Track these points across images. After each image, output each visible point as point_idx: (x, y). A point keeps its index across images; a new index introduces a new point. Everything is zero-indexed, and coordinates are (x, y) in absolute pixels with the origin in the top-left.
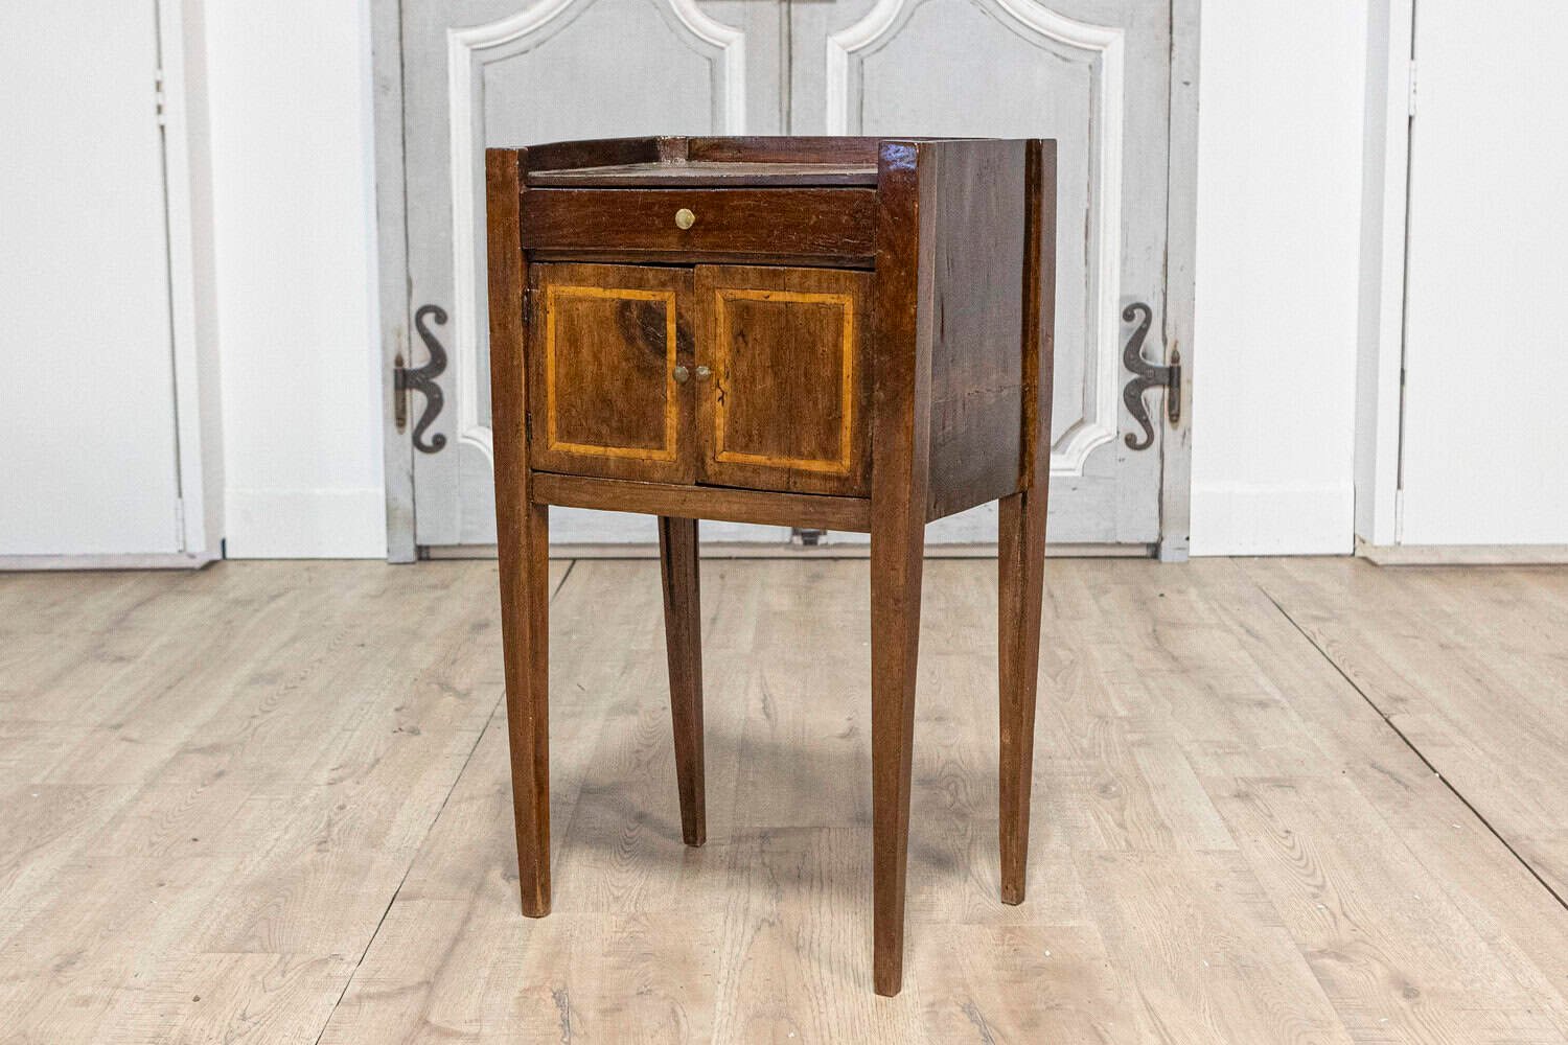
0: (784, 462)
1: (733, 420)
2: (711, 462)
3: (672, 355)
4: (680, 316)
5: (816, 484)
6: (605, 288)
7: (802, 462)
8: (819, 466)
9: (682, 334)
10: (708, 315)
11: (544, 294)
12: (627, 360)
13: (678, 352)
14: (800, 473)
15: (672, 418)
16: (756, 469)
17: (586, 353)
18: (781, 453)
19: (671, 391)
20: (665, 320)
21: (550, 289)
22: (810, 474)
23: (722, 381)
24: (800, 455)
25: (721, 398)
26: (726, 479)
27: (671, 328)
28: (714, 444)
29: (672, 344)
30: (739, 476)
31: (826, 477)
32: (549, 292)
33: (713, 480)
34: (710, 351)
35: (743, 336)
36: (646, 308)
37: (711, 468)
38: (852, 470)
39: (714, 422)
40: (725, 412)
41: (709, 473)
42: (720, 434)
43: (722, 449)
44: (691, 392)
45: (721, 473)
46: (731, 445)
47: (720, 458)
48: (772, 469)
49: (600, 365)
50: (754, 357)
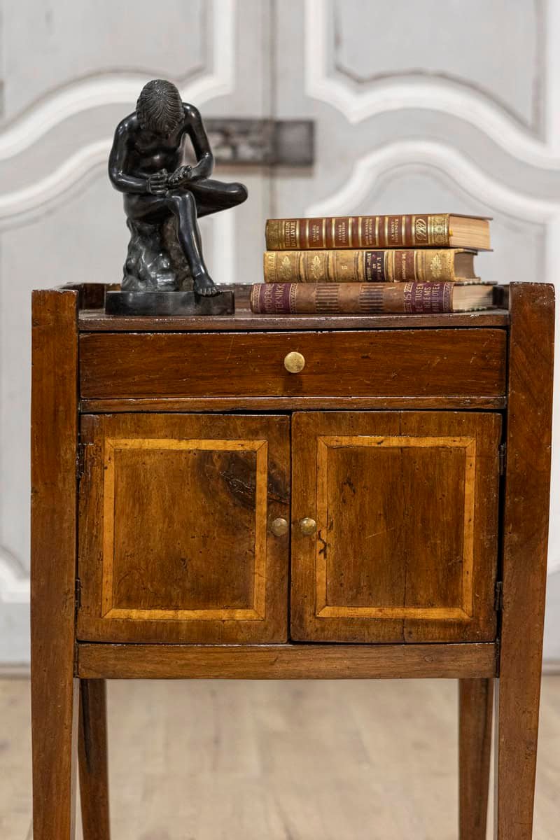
0: (399, 612)
1: (337, 570)
2: (311, 618)
3: (262, 508)
4: (272, 464)
5: (436, 633)
6: (180, 439)
7: (420, 611)
8: (437, 613)
9: (273, 484)
10: (310, 464)
11: (100, 449)
12: (206, 514)
13: (269, 504)
14: (415, 623)
15: (261, 575)
16: (365, 623)
17: (154, 510)
18: (394, 603)
19: (261, 545)
20: (255, 470)
21: (110, 443)
22: (427, 623)
23: (324, 532)
24: (416, 604)
25: (323, 551)
26: (328, 635)
27: (262, 479)
28: (315, 599)
29: (262, 495)
30: (345, 632)
31: (444, 624)
32: (107, 446)
33: (313, 638)
34: (311, 502)
35: (351, 485)
36: (232, 457)
37: (310, 626)
38: (474, 615)
39: (314, 575)
40: (328, 565)
41: (309, 630)
42: (321, 589)
43: (324, 603)
44: (286, 547)
45: (323, 630)
46: (335, 598)
47: (322, 614)
48: (383, 621)
49: (171, 522)
50: (362, 506)
